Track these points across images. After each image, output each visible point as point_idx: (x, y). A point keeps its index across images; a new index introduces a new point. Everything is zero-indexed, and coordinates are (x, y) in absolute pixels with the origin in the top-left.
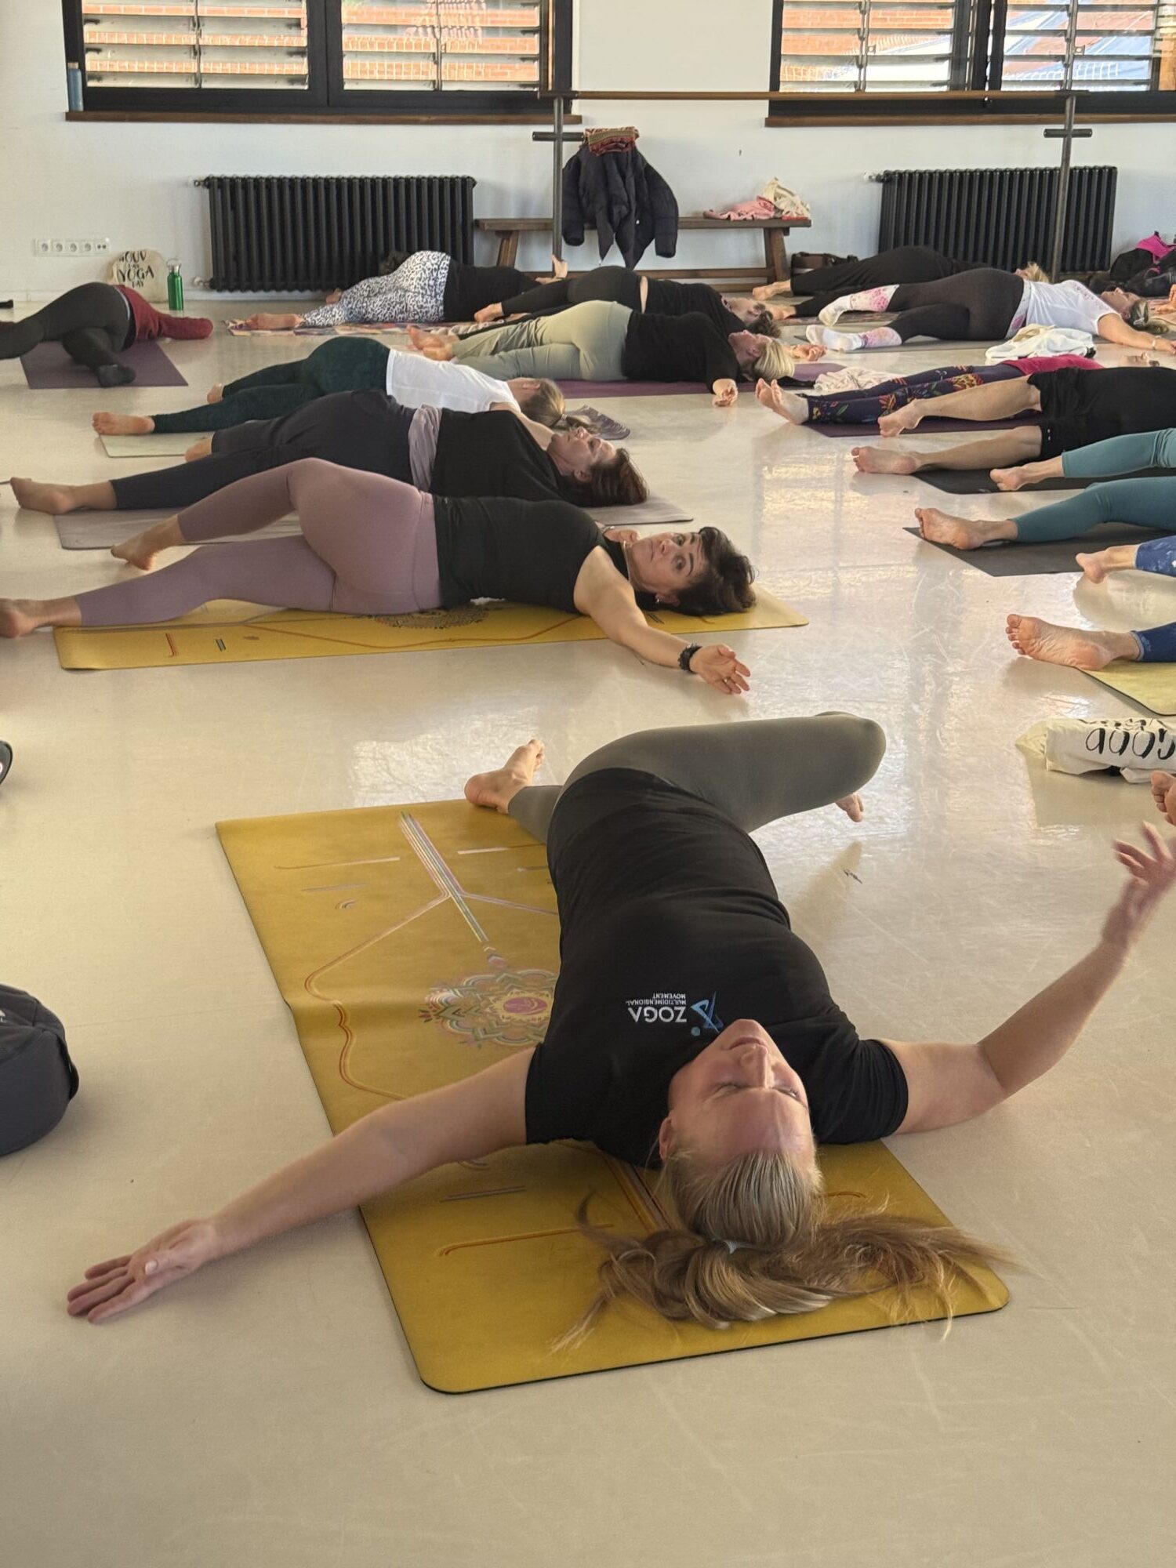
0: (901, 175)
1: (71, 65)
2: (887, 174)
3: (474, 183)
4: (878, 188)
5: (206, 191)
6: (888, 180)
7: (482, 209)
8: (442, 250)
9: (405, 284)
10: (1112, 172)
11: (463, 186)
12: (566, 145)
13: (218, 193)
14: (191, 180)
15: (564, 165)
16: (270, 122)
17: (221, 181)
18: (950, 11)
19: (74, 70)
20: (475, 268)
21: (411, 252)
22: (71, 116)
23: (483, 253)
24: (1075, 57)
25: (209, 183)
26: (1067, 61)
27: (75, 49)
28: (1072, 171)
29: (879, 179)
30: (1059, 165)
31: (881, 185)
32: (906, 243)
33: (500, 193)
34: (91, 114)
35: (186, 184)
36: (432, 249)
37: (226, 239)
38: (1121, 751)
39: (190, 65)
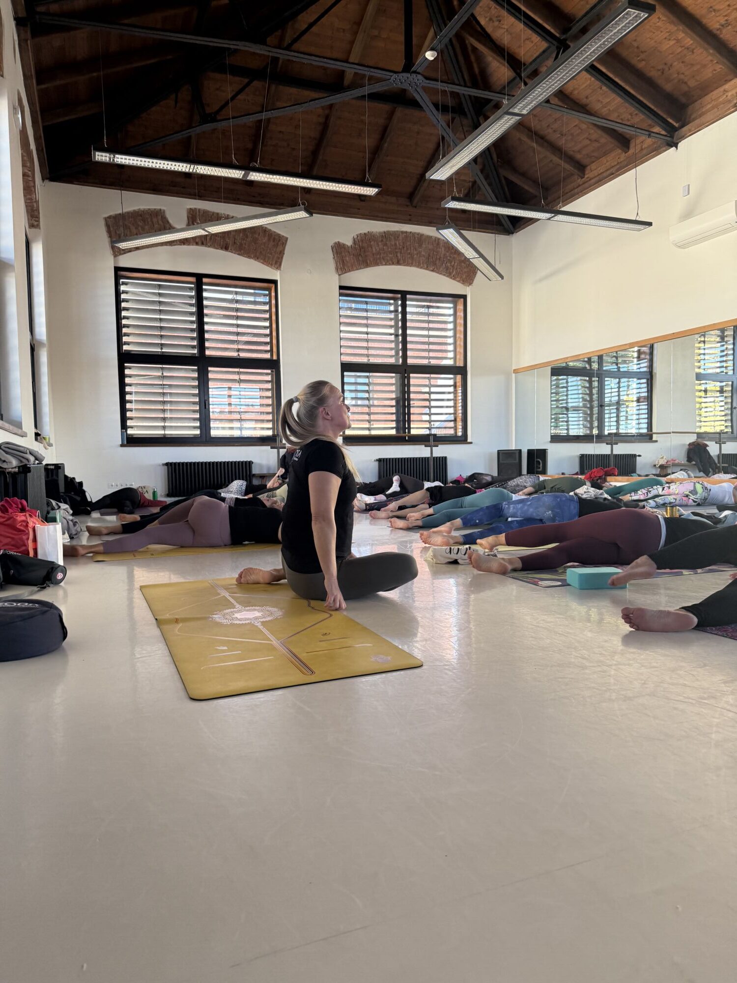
0: (384, 459)
1: (123, 430)
2: (379, 459)
3: (253, 463)
4: (377, 463)
5: (166, 467)
6: (380, 460)
7: (255, 471)
8: (243, 480)
9: (231, 490)
10: (446, 458)
11: (250, 463)
12: (281, 450)
13: (170, 467)
14: (161, 464)
15: (280, 457)
16: (187, 446)
17: (171, 464)
18: (394, 415)
19: (124, 432)
20: (253, 485)
21: (232, 481)
22: (122, 445)
23: (256, 482)
24: (432, 428)
25: (167, 464)
26: (430, 429)
27: (124, 426)
28: (434, 458)
29: (377, 460)
30: (430, 456)
31: (378, 462)
32: (387, 476)
33: (261, 466)
34: (128, 445)
35: (160, 465)
36: (239, 479)
37: (172, 479)
38: (457, 554)
39: (162, 432)
